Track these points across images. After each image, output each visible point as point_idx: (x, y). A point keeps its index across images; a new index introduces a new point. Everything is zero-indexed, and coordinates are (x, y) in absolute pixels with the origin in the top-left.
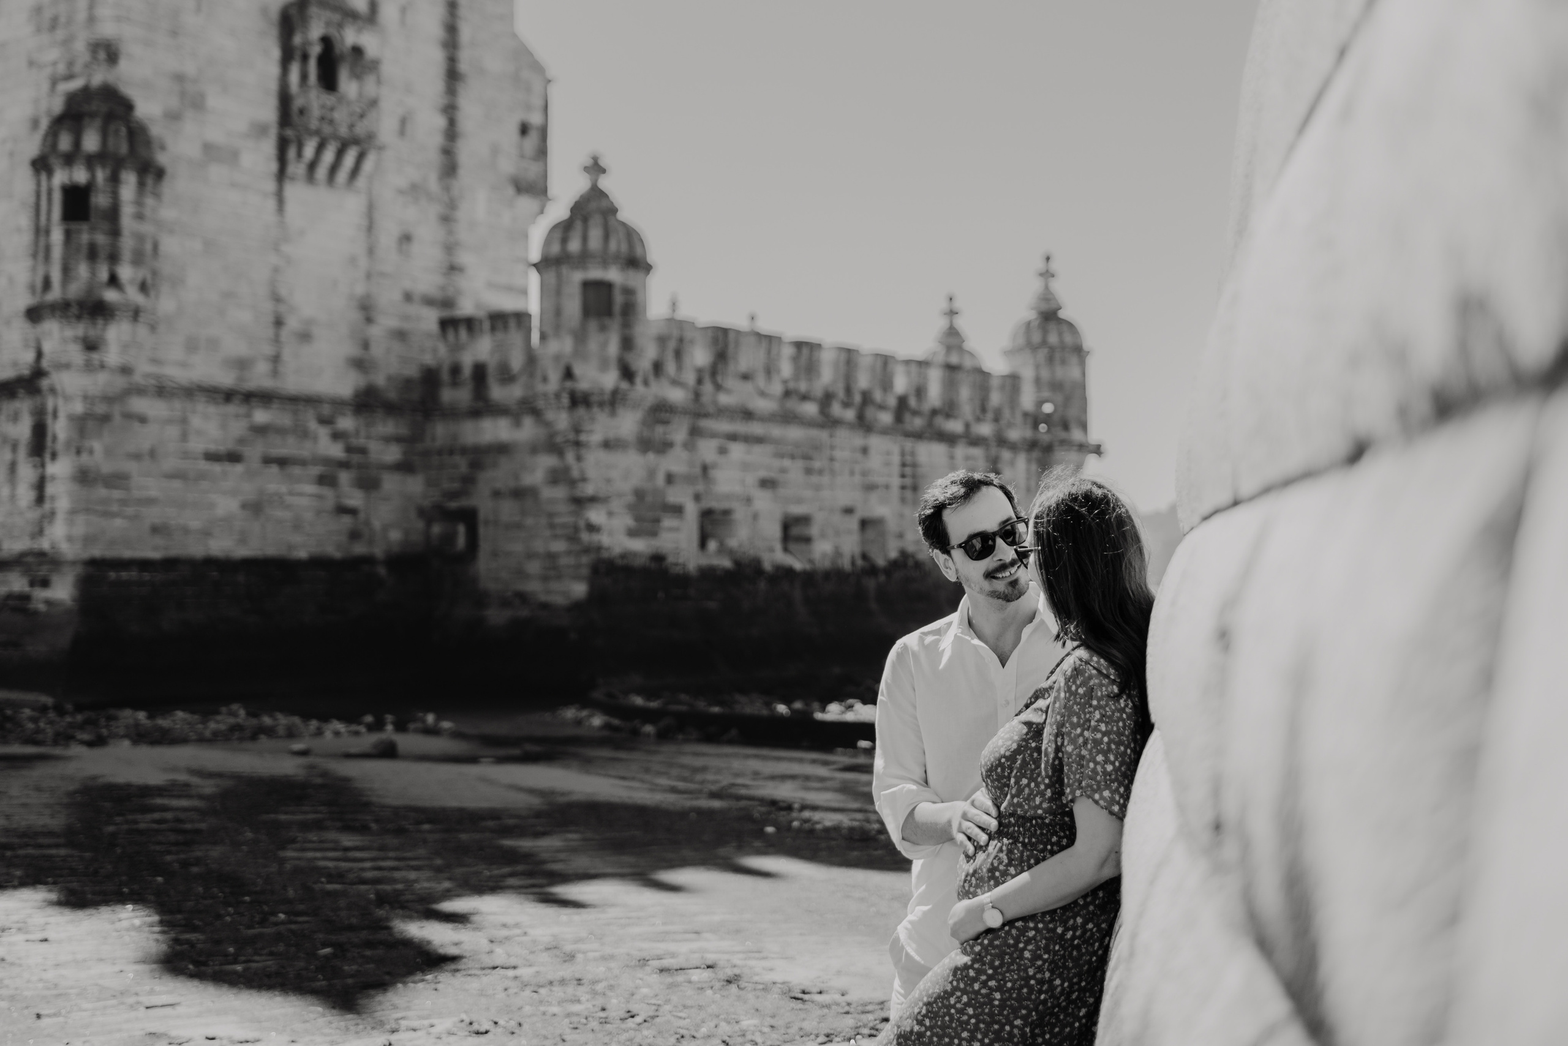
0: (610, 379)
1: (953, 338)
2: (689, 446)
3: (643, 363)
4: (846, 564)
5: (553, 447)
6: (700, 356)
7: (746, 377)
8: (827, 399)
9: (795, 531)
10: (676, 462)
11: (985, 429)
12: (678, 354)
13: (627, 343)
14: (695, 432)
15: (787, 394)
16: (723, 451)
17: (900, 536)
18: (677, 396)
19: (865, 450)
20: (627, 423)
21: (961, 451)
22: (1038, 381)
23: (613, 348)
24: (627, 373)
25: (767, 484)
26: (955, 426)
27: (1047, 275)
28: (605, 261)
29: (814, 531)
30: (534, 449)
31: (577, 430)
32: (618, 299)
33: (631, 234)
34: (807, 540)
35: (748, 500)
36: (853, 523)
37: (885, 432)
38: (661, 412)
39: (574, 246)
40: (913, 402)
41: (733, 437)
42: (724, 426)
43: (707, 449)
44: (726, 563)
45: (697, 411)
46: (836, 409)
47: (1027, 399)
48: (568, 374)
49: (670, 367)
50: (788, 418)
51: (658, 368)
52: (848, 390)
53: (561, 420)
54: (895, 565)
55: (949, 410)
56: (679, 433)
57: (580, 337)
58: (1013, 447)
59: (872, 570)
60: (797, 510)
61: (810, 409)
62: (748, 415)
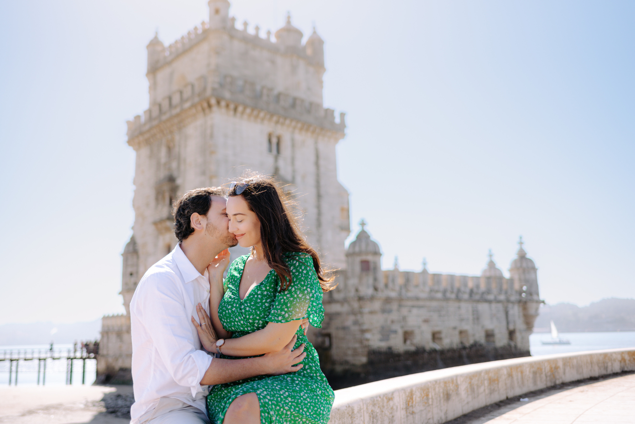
0: (370, 291)
1: (492, 265)
2: (399, 310)
3: (381, 285)
4: (455, 346)
5: (353, 313)
6: (400, 281)
7: (417, 286)
8: (445, 292)
9: (437, 336)
10: (394, 316)
11: (502, 297)
12: (393, 281)
13: (375, 279)
14: (400, 306)
15: (431, 291)
16: (410, 311)
17: (474, 335)
18: (393, 294)
19: (459, 308)
20: (377, 305)
21: (494, 305)
22: (520, 280)
23: (371, 281)
24: (376, 289)
25: (426, 321)
26: (491, 297)
27: (521, 243)
28: (367, 253)
29: (443, 335)
30: (348, 314)
31: (361, 307)
32: (372, 266)
33: (375, 245)
34: (440, 339)
35: (419, 327)
36: (457, 332)
37: (466, 301)
38: (388, 300)
39: (357, 249)
40: (475, 290)
41: (413, 306)
42: (410, 303)
43: (404, 311)
44: (412, 348)
45: (400, 300)
46: (448, 295)
47: (517, 286)
48: (357, 290)
49: (390, 285)
50: (431, 299)
51: (386, 286)
52: (452, 288)
53: (356, 305)
54: (472, 346)
55: (489, 292)
56: (394, 306)
57: (360, 278)
58: (513, 303)
59: (464, 348)
60: (437, 329)
61: (439, 295)
62: (417, 299)
